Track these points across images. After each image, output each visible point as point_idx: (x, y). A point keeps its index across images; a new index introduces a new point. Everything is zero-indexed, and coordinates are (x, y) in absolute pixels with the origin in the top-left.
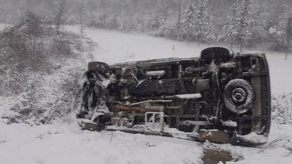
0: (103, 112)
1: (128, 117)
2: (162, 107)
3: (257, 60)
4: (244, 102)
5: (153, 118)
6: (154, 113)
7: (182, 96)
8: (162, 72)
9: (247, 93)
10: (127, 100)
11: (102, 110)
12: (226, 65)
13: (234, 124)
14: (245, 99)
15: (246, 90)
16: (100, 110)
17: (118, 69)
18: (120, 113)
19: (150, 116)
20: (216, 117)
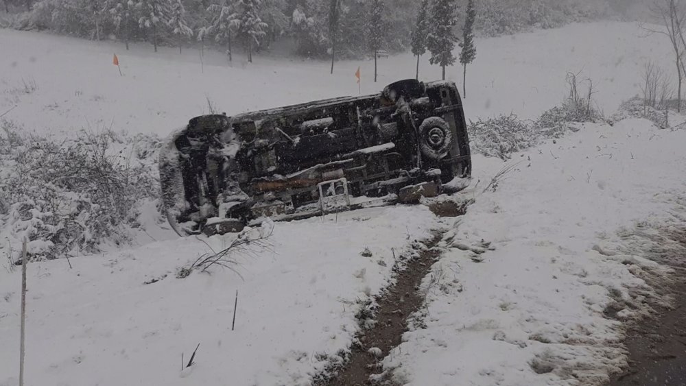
0: (238, 200)
1: (280, 199)
2: (341, 171)
3: (448, 91)
4: (443, 143)
5: (332, 189)
6: (333, 182)
7: (368, 150)
8: (329, 120)
9: (445, 133)
10: (275, 172)
11: (235, 197)
12: (419, 101)
13: (438, 171)
14: (444, 140)
15: (442, 130)
16: (229, 198)
17: (245, 123)
18: (270, 195)
19: (326, 187)
20: (418, 168)
